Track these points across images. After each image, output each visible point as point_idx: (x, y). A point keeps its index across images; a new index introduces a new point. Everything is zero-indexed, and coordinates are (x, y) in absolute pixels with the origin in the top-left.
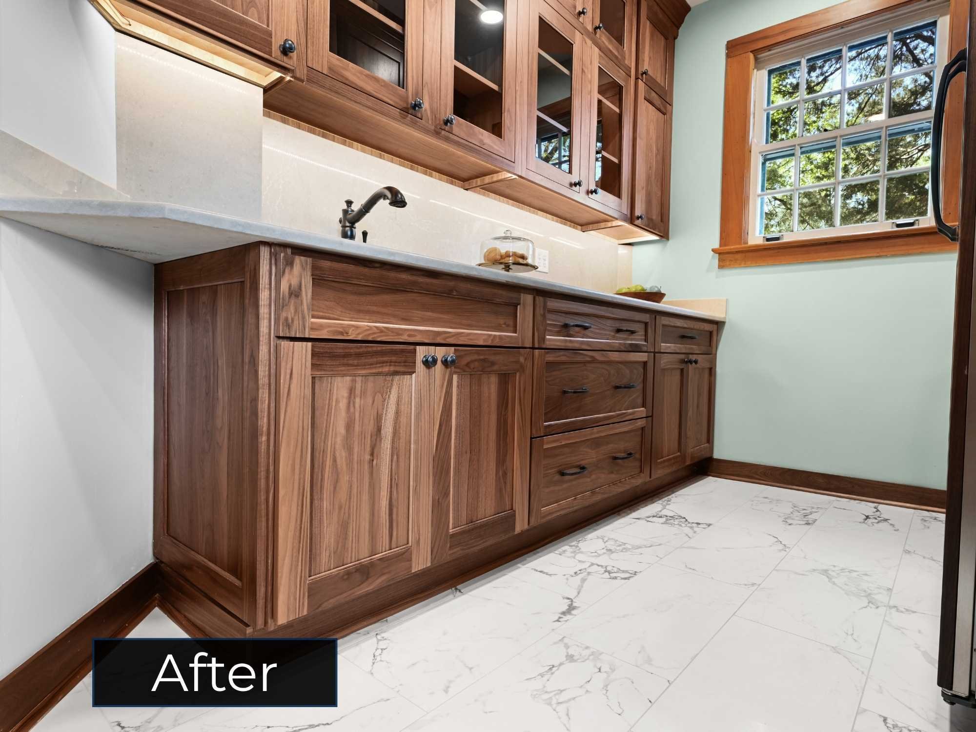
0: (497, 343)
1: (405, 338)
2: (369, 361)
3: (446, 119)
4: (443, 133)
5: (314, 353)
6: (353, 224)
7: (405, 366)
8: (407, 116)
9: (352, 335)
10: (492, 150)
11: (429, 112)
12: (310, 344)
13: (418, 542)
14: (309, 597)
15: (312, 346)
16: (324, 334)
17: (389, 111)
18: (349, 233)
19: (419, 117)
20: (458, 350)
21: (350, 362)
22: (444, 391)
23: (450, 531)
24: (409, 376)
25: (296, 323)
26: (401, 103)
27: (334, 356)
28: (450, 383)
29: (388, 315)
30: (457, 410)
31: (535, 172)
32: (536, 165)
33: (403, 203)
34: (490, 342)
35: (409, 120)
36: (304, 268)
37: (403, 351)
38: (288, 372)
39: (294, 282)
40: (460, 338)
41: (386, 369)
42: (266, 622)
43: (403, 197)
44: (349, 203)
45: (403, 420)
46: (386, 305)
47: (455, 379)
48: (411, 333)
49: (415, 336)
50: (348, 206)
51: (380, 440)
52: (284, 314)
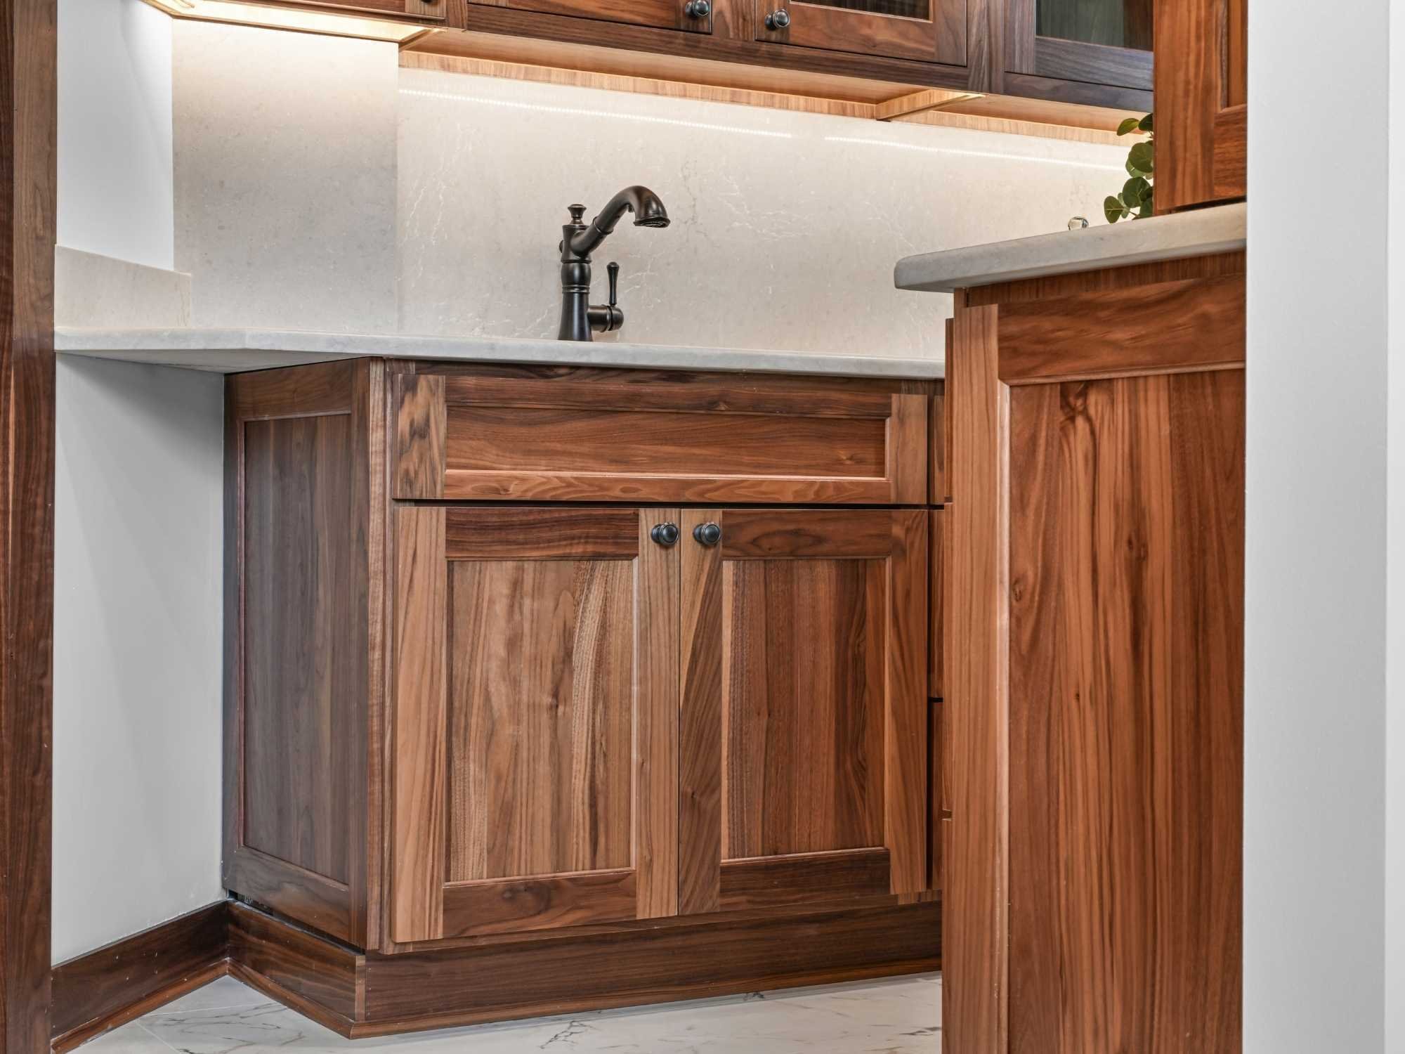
0: (829, 496)
1: (616, 494)
2: (546, 535)
3: (768, 22)
4: (764, 47)
5: (450, 526)
6: (583, 254)
7: (616, 544)
8: (676, 37)
9: (515, 492)
10: (898, 53)
11: (728, 15)
12: (443, 510)
13: (649, 865)
14: (445, 911)
15: (448, 513)
16: (467, 492)
17: (636, 37)
18: (577, 273)
19: (706, 31)
20: (731, 514)
21: (512, 537)
22: (702, 591)
23: (723, 861)
24: (626, 563)
25: (422, 477)
26: (662, 14)
27: (483, 528)
28: (715, 577)
29: (582, 455)
30: (735, 629)
31: (1035, 73)
32: (1037, 57)
33: (661, 220)
34: (813, 496)
35: (680, 44)
36: (433, 393)
37: (611, 518)
38: (411, 552)
39: (419, 415)
40: (737, 491)
41: (578, 549)
42: (381, 942)
43: (663, 208)
44: (577, 211)
45: (615, 640)
46: (578, 439)
47: (728, 568)
48: (628, 485)
49: (636, 490)
50: (574, 218)
51: (571, 672)
52: (403, 465)
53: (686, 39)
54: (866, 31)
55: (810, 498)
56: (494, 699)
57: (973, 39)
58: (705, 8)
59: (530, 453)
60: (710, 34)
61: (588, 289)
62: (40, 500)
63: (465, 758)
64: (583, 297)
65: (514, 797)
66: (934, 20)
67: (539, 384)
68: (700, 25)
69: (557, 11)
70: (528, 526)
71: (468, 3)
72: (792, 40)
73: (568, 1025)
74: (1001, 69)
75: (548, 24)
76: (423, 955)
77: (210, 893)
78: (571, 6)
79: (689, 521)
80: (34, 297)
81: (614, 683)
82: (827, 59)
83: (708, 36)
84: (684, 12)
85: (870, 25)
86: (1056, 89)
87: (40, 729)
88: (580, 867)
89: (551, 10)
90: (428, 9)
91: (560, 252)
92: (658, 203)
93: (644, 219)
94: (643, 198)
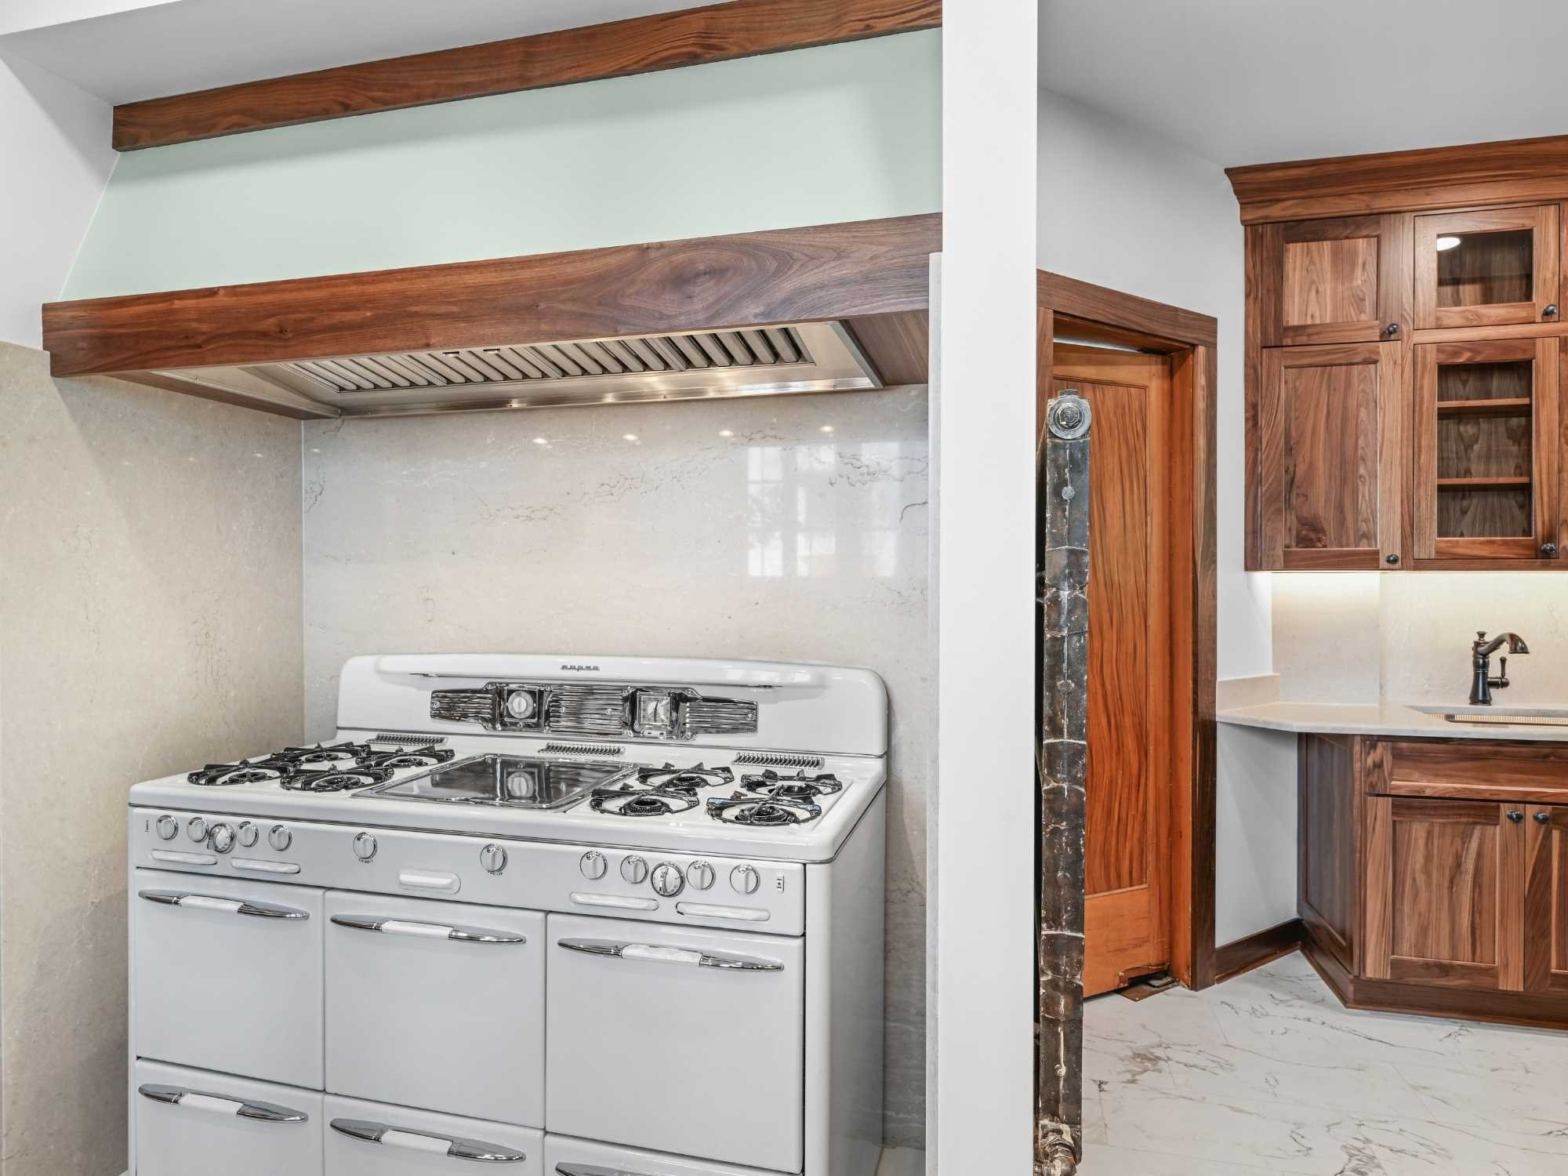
1: (1487, 796)
2: (1445, 812)
5: (1394, 805)
6: (1485, 655)
7: (1486, 819)
8: (1536, 562)
9: (1428, 793)
12: (1390, 799)
13: (1506, 966)
14: (1391, 968)
15: (1393, 801)
16: (1403, 792)
17: (1509, 565)
18: (1481, 661)
19: (1554, 558)
20: (1558, 808)
21: (1427, 812)
22: (1539, 842)
23: (1553, 970)
24: (1492, 827)
25: (1379, 784)
26: (1527, 552)
27: (1410, 808)
28: (1547, 837)
29: (1467, 777)
30: (1560, 862)
33: (1524, 651)
35: (1536, 565)
36: (1385, 749)
37: (1483, 807)
38: (1373, 816)
39: (1377, 759)
40: (1561, 798)
41: (1464, 820)
42: (1360, 973)
43: (1524, 644)
44: (1482, 635)
45: (1486, 862)
46: (1466, 770)
47: (1556, 835)
48: (1493, 792)
49: (1498, 795)
50: (1480, 637)
51: (1461, 873)
52: (1370, 780)
53: (1541, 562)
56: (1418, 880)
58: (1554, 547)
59: (1437, 776)
60: (1557, 558)
61: (1488, 671)
62: (1210, 778)
63: (1402, 904)
64: (1485, 675)
65: (1429, 923)
67: (1442, 747)
68: (1551, 555)
70: (1435, 808)
71: (1414, 560)
73: (1459, 1028)
75: (1457, 564)
76: (1380, 984)
77: (1293, 915)
79: (1531, 811)
80: (1208, 703)
81: (1485, 880)
83: (1555, 560)
84: (1541, 549)
87: (1210, 864)
88: (1466, 959)
90: (1391, 566)
91: (1472, 652)
92: (1523, 643)
93: (1516, 648)
94: (1514, 639)
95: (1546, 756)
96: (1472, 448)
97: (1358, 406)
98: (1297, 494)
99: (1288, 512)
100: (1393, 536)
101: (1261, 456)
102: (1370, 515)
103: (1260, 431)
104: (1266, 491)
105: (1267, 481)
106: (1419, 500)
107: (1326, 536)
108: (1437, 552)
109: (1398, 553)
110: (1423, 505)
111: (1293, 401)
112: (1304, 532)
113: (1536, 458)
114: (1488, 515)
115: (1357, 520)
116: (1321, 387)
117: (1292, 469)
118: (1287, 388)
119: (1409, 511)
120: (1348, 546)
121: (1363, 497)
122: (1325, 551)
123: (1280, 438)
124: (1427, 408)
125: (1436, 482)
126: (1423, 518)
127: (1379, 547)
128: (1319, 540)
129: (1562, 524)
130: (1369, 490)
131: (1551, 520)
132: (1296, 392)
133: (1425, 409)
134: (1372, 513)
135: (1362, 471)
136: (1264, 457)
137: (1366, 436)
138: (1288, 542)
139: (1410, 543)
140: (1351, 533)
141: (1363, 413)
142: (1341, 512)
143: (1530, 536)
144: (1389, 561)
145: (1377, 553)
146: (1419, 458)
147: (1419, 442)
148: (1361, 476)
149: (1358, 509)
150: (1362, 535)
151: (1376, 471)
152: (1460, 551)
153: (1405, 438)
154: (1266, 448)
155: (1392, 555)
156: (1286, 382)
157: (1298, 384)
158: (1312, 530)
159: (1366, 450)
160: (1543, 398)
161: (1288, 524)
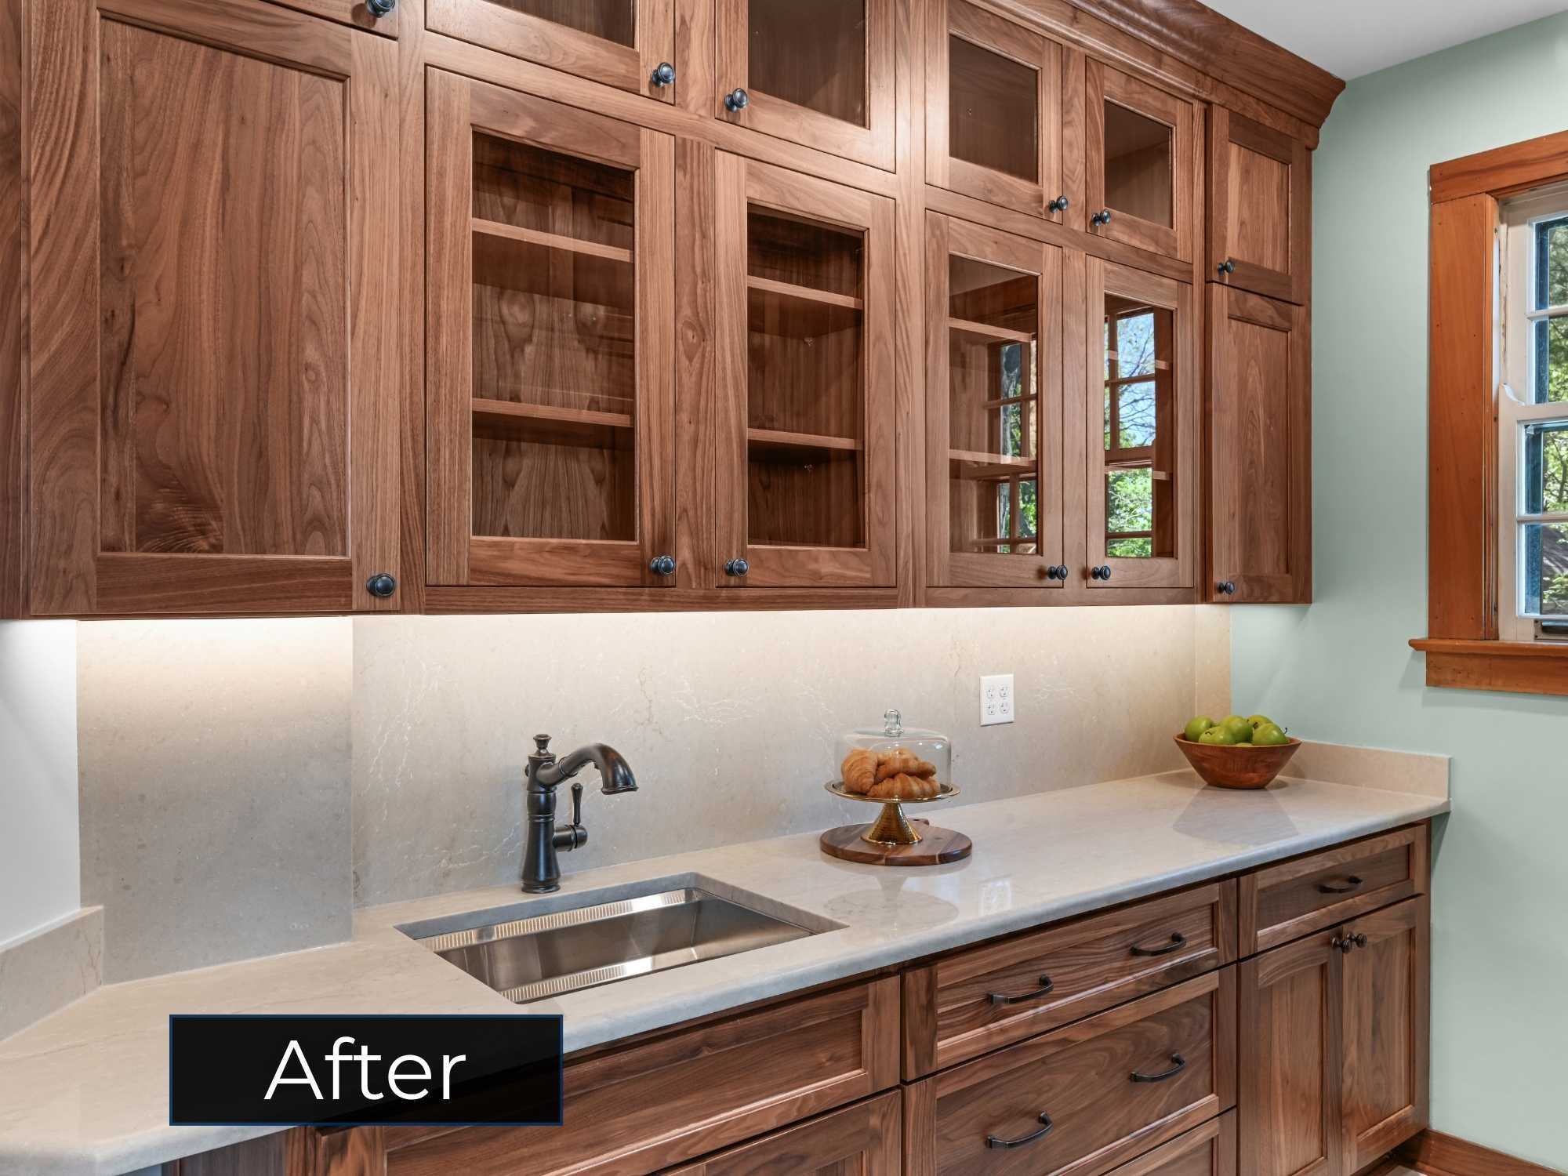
0: (812, 1107)
3: (728, 568)
4: (724, 593)
6: (549, 787)
8: (642, 594)
10: (840, 583)
11: (690, 566)
17: (603, 599)
18: (542, 801)
19: (670, 584)
20: (715, 1163)
26: (628, 573)
31: (949, 585)
32: (951, 571)
33: (629, 785)
34: (795, 1114)
35: (645, 600)
40: (722, 1136)
43: (631, 773)
44: (542, 742)
50: (540, 748)
53: (650, 595)
54: (813, 566)
55: (794, 1116)
57: (901, 562)
58: (669, 564)
60: (674, 587)
61: (553, 817)
64: (548, 825)
66: (869, 549)
68: (665, 580)
69: (523, 583)
71: (426, 586)
72: (749, 582)
74: (924, 585)
75: (513, 597)
78: (536, 576)
82: (780, 596)
83: (672, 589)
84: (649, 567)
85: (816, 560)
86: (966, 596)
89: (518, 582)
90: (378, 603)
91: (525, 779)
92: (625, 766)
93: (615, 783)
94: (608, 758)
95: (696, 1051)
96: (523, 351)
97: (303, 180)
98: (139, 393)
99: (113, 445)
100: (383, 525)
101: (29, 266)
102: (330, 470)
103: (24, 187)
104: (41, 374)
105: (44, 343)
106: (437, 441)
107: (219, 519)
108: (473, 570)
109: (393, 570)
110: (445, 453)
111: (128, 122)
112: (159, 507)
113: (641, 379)
114: (549, 494)
115: (300, 483)
116: (206, 102)
117: (123, 319)
118: (108, 80)
119: (416, 467)
120: (277, 548)
121: (314, 421)
122: (218, 561)
123: (87, 222)
124: (453, 225)
125: (471, 403)
126: (445, 488)
127: (350, 555)
128: (202, 530)
129: (680, 518)
130: (328, 402)
131: (664, 508)
132: (135, 96)
133: (448, 224)
134: (335, 465)
135: (311, 354)
136: (36, 267)
137: (320, 262)
138: (111, 534)
139: (418, 544)
140: (285, 513)
141: (313, 201)
142: (260, 455)
143: (633, 539)
144: (372, 590)
145: (346, 569)
146: (437, 339)
147: (437, 305)
148: (308, 367)
149: (300, 453)
150: (310, 523)
151: (344, 356)
152: (515, 566)
153: (407, 286)
154: (40, 242)
155: (380, 576)
156: (106, 59)
157: (140, 74)
158: (185, 503)
159: (320, 298)
160: (652, 254)
161: (113, 480)
